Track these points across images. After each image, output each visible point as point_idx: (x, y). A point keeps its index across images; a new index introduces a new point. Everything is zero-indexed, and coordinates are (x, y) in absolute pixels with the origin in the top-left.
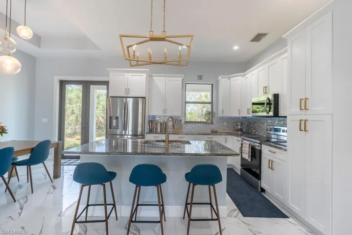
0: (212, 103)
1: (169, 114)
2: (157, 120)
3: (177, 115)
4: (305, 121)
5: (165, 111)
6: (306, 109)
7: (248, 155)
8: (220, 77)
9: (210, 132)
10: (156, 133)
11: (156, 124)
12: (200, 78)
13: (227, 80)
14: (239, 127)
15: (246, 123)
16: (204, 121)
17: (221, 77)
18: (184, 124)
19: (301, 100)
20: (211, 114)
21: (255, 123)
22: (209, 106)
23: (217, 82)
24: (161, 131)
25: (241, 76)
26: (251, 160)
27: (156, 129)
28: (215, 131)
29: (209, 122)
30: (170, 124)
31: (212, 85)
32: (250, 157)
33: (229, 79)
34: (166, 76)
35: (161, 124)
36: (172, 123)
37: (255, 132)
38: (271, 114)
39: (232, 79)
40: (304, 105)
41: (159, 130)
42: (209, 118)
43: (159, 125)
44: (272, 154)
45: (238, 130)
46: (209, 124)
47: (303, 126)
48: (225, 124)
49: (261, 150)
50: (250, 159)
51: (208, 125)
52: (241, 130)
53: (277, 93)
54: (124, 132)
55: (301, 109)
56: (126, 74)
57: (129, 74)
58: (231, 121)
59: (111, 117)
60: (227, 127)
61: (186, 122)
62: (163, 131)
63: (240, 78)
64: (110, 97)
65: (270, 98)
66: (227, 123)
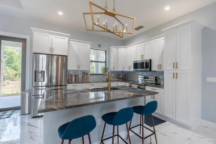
0: (105, 62)
1: (81, 69)
2: (71, 73)
3: (85, 70)
5: (79, 66)
6: (177, 68)
8: (112, 47)
9: (105, 80)
10: (72, 83)
11: (72, 76)
13: (116, 49)
14: (121, 77)
18: (90, 75)
19: (174, 63)
20: (105, 69)
22: (104, 64)
23: (109, 49)
25: (124, 47)
27: (72, 80)
30: (80, 76)
31: (106, 51)
33: (117, 48)
35: (75, 76)
36: (81, 76)
38: (148, 69)
39: (119, 49)
40: (175, 65)
41: (74, 81)
42: (105, 72)
43: (74, 76)
45: (120, 79)
46: (105, 75)
47: (175, 76)
52: (122, 78)
53: (151, 59)
54: (50, 83)
55: (174, 68)
57: (54, 36)
58: (116, 73)
59: (36, 72)
60: (114, 77)
61: (91, 74)
62: (77, 82)
63: (124, 49)
64: (34, 53)
65: (147, 61)
66: (114, 75)
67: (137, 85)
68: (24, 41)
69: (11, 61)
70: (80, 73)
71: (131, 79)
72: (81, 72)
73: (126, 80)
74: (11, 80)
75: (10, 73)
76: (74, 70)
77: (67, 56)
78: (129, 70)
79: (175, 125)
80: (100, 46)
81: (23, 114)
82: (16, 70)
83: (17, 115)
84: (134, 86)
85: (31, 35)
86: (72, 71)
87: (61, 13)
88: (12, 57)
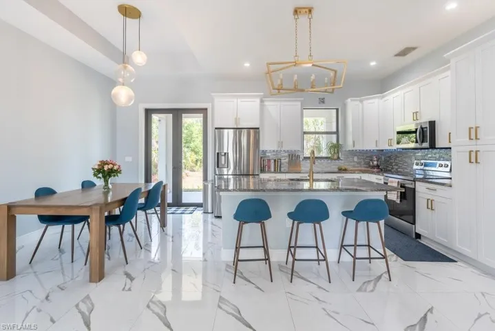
0: (337, 133)
1: (286, 148)
2: (269, 156)
3: (293, 149)
4: (477, 152)
5: (281, 144)
6: (476, 138)
7: (396, 195)
8: (349, 100)
9: (336, 170)
10: (269, 172)
11: (269, 160)
12: (322, 101)
13: (359, 103)
14: (375, 163)
15: (383, 158)
16: (330, 155)
17: (351, 100)
18: (303, 160)
19: (470, 129)
20: (336, 147)
21: (397, 156)
22: (334, 136)
23: (345, 105)
24: (275, 170)
25: (378, 97)
26: (401, 201)
27: (269, 167)
28: (343, 168)
29: (336, 157)
30: (285, 161)
31: (337, 110)
32: (399, 198)
33: (361, 101)
34: (281, 101)
35: (275, 161)
36: (287, 160)
37: (397, 169)
38: (426, 145)
39: (365, 102)
40: (474, 133)
41: (272, 170)
42: (334, 153)
43: (273, 161)
44: (432, 193)
45: (373, 167)
46: (335, 160)
47: (474, 158)
48: (356, 159)
49: (414, 189)
50: (399, 200)
51: (333, 161)
52: (378, 166)
53: (433, 120)
55: (470, 139)
56: (235, 100)
57: (239, 100)
58: (363, 156)
59: (218, 154)
60: (358, 163)
61: (304, 158)
62: (278, 170)
63: (376, 101)
64: (216, 128)
65: (423, 126)
66: (358, 158)
67: (397, 180)
68: (204, 111)
69: (189, 138)
70: (284, 156)
71: (399, 167)
72: (286, 154)
73: (389, 170)
74: (190, 171)
75: (189, 158)
76: (274, 151)
77: (258, 128)
78: (391, 148)
79: (474, 271)
80: (323, 102)
81: (206, 212)
82: (196, 153)
83: (199, 213)
84: (392, 182)
85: (212, 101)
86: (270, 152)
87: (247, 65)
88: (191, 131)
